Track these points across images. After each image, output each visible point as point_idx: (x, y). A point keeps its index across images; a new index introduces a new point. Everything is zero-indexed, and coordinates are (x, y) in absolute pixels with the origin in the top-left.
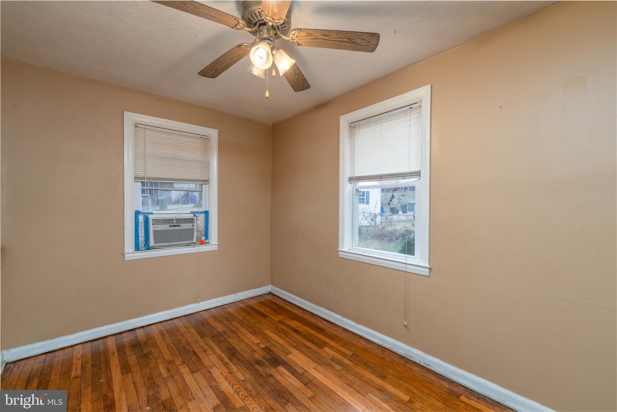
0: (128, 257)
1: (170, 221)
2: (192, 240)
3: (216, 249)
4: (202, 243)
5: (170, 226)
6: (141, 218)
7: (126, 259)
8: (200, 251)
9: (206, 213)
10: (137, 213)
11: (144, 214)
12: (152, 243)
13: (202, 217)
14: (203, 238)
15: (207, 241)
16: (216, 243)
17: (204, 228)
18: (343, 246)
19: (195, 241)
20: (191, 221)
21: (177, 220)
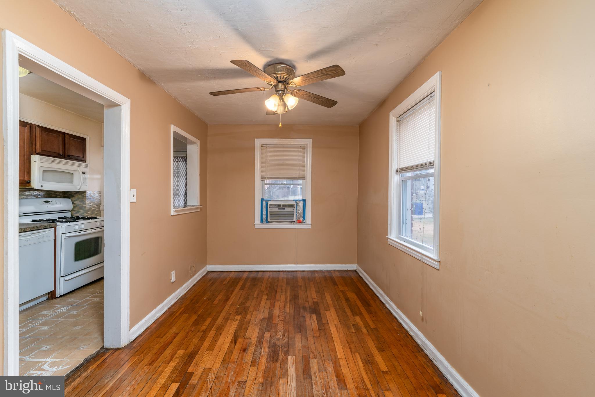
0: (257, 226)
1: (279, 205)
2: (293, 219)
3: (310, 228)
4: (300, 222)
5: (279, 209)
6: (264, 203)
7: (256, 228)
8: (298, 228)
9: (304, 201)
10: (262, 200)
11: (266, 200)
12: (269, 220)
13: (301, 204)
14: (301, 219)
15: (305, 221)
16: (310, 223)
17: (302, 211)
18: (391, 235)
19: (295, 220)
20: (292, 206)
21: (283, 205)
